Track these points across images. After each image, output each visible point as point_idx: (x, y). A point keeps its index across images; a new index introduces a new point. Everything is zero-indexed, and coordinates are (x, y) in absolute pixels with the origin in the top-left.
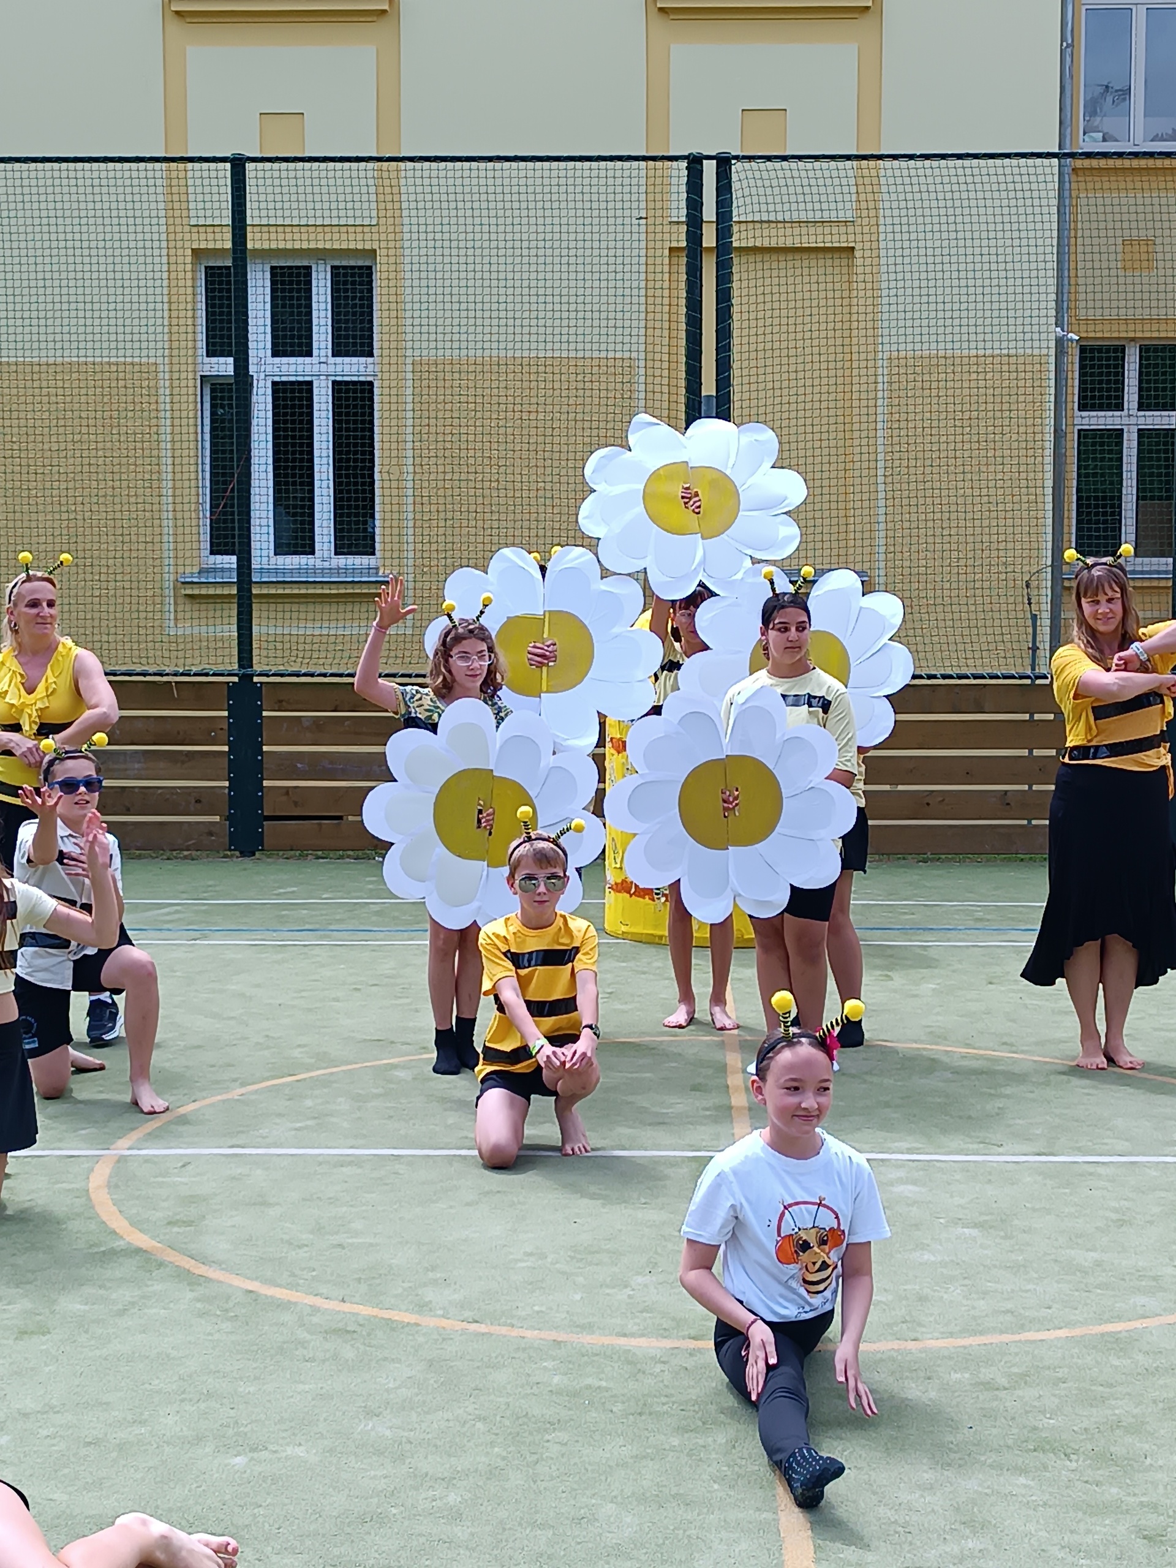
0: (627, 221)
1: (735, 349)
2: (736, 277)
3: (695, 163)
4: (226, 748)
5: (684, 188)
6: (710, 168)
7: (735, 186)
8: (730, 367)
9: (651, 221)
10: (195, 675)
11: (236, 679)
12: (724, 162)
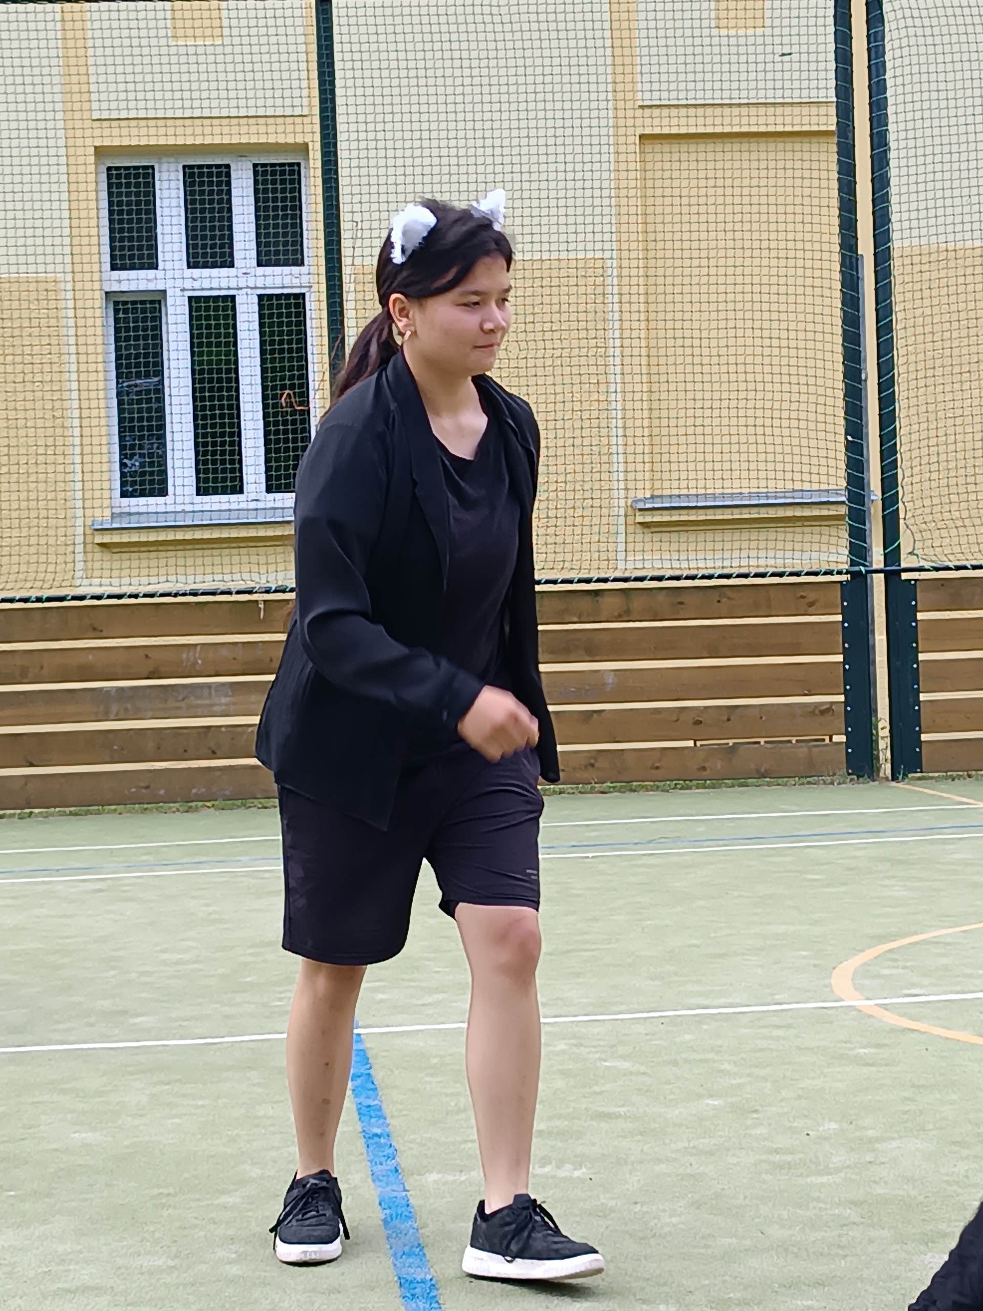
0: (769, 58)
5: (831, 21)
7: (888, 16)
9: (796, 55)
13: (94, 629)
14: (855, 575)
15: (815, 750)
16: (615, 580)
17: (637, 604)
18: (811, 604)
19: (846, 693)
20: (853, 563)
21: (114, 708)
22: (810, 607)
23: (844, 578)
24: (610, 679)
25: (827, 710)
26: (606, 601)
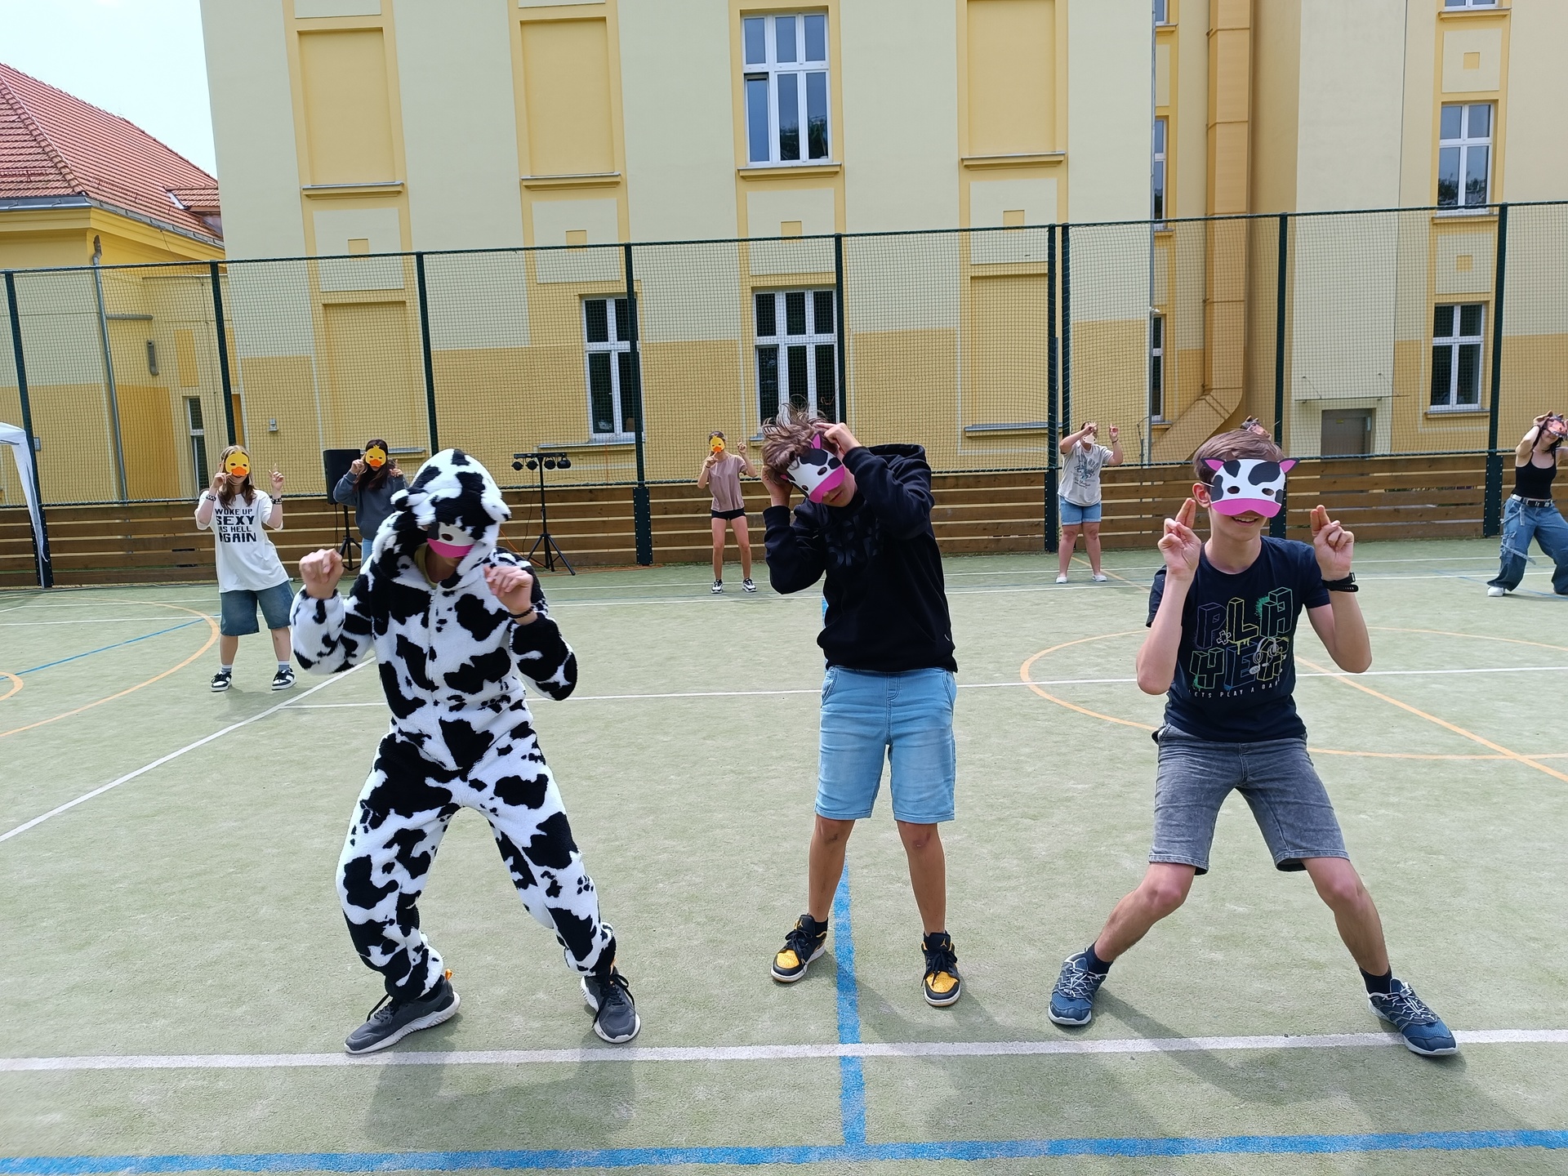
3: (1052, 228)
5: (1047, 240)
6: (1058, 231)
7: (1071, 238)
12: (1065, 228)
13: (747, 492)
14: (1050, 470)
15: (1032, 541)
16: (952, 472)
17: (961, 482)
18: (1032, 482)
19: (1045, 517)
20: (1050, 465)
21: (755, 523)
22: (1032, 483)
23: (1046, 471)
24: (949, 512)
25: (1038, 524)
26: (948, 480)
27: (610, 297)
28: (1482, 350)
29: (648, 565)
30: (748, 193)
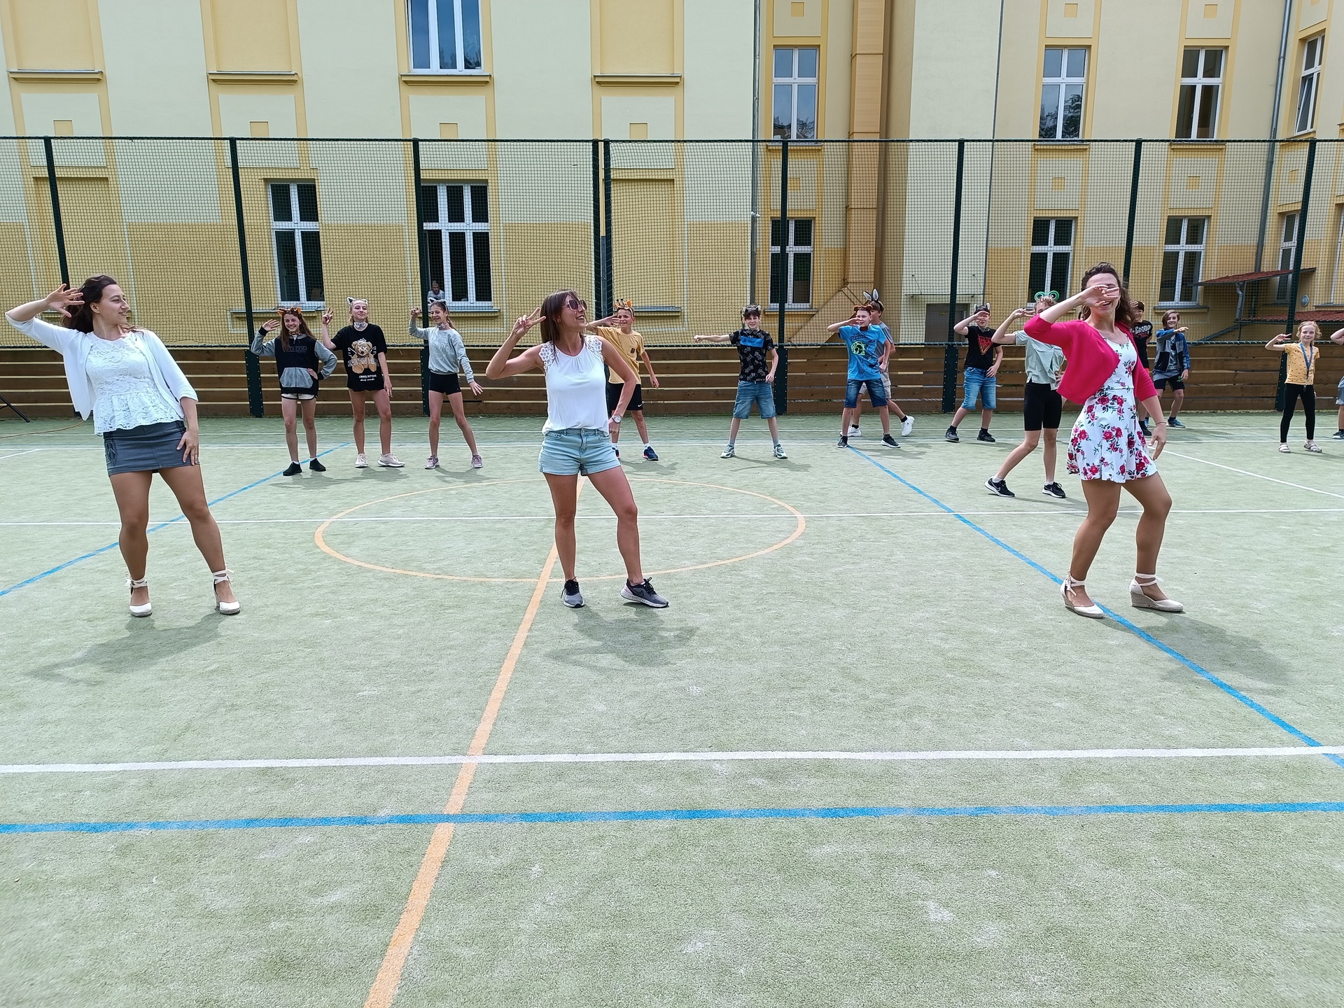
0: (569, 166)
1: (613, 218)
2: (612, 189)
3: (595, 143)
4: (420, 375)
5: (591, 153)
6: (601, 145)
7: (611, 152)
8: (611, 225)
9: (579, 166)
10: (408, 346)
11: (423, 348)
12: (607, 143)
27: (293, 182)
28: (1071, 258)
29: (261, 417)
30: (410, 96)
